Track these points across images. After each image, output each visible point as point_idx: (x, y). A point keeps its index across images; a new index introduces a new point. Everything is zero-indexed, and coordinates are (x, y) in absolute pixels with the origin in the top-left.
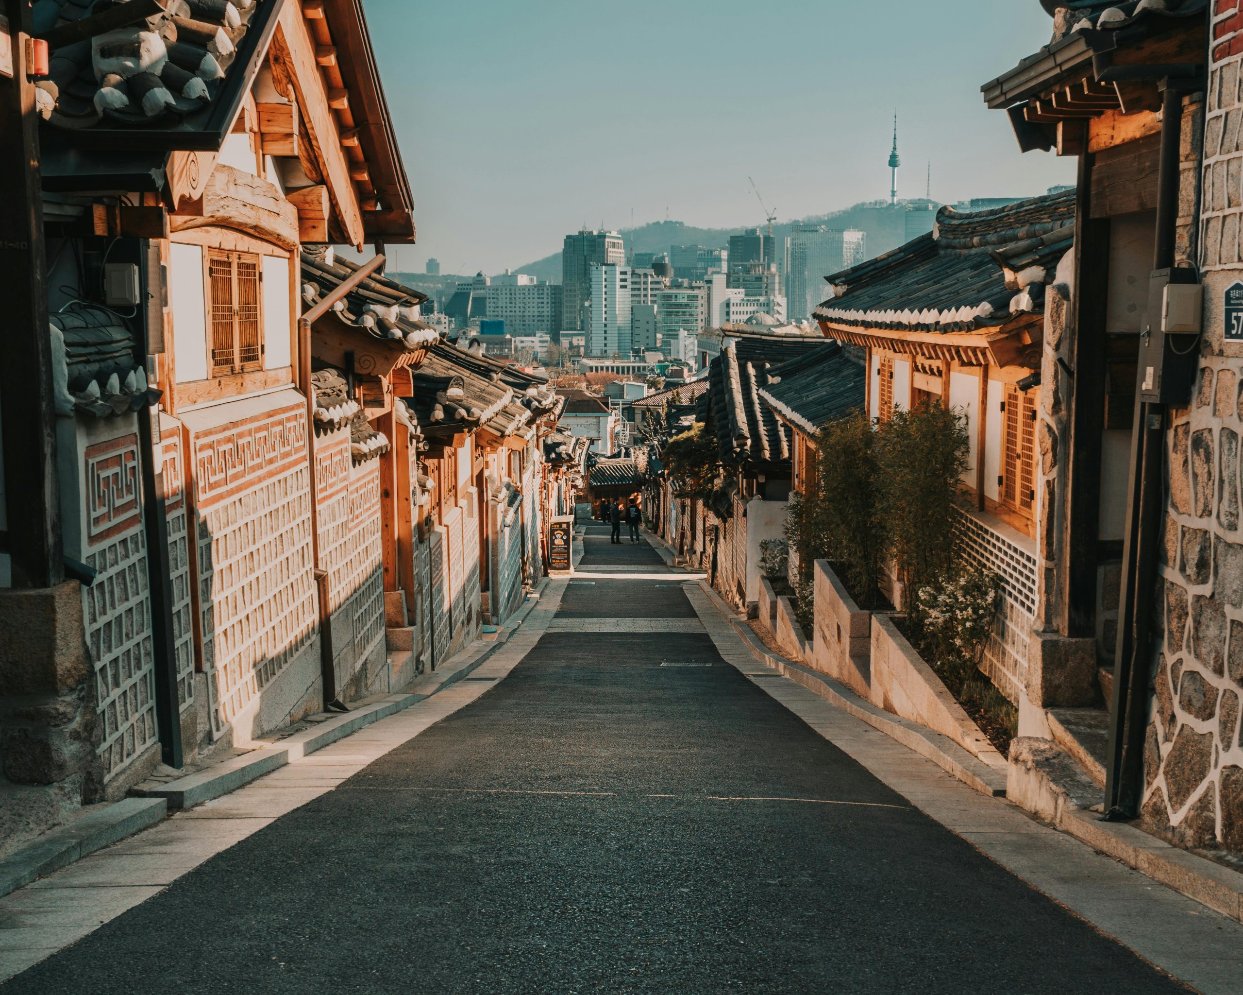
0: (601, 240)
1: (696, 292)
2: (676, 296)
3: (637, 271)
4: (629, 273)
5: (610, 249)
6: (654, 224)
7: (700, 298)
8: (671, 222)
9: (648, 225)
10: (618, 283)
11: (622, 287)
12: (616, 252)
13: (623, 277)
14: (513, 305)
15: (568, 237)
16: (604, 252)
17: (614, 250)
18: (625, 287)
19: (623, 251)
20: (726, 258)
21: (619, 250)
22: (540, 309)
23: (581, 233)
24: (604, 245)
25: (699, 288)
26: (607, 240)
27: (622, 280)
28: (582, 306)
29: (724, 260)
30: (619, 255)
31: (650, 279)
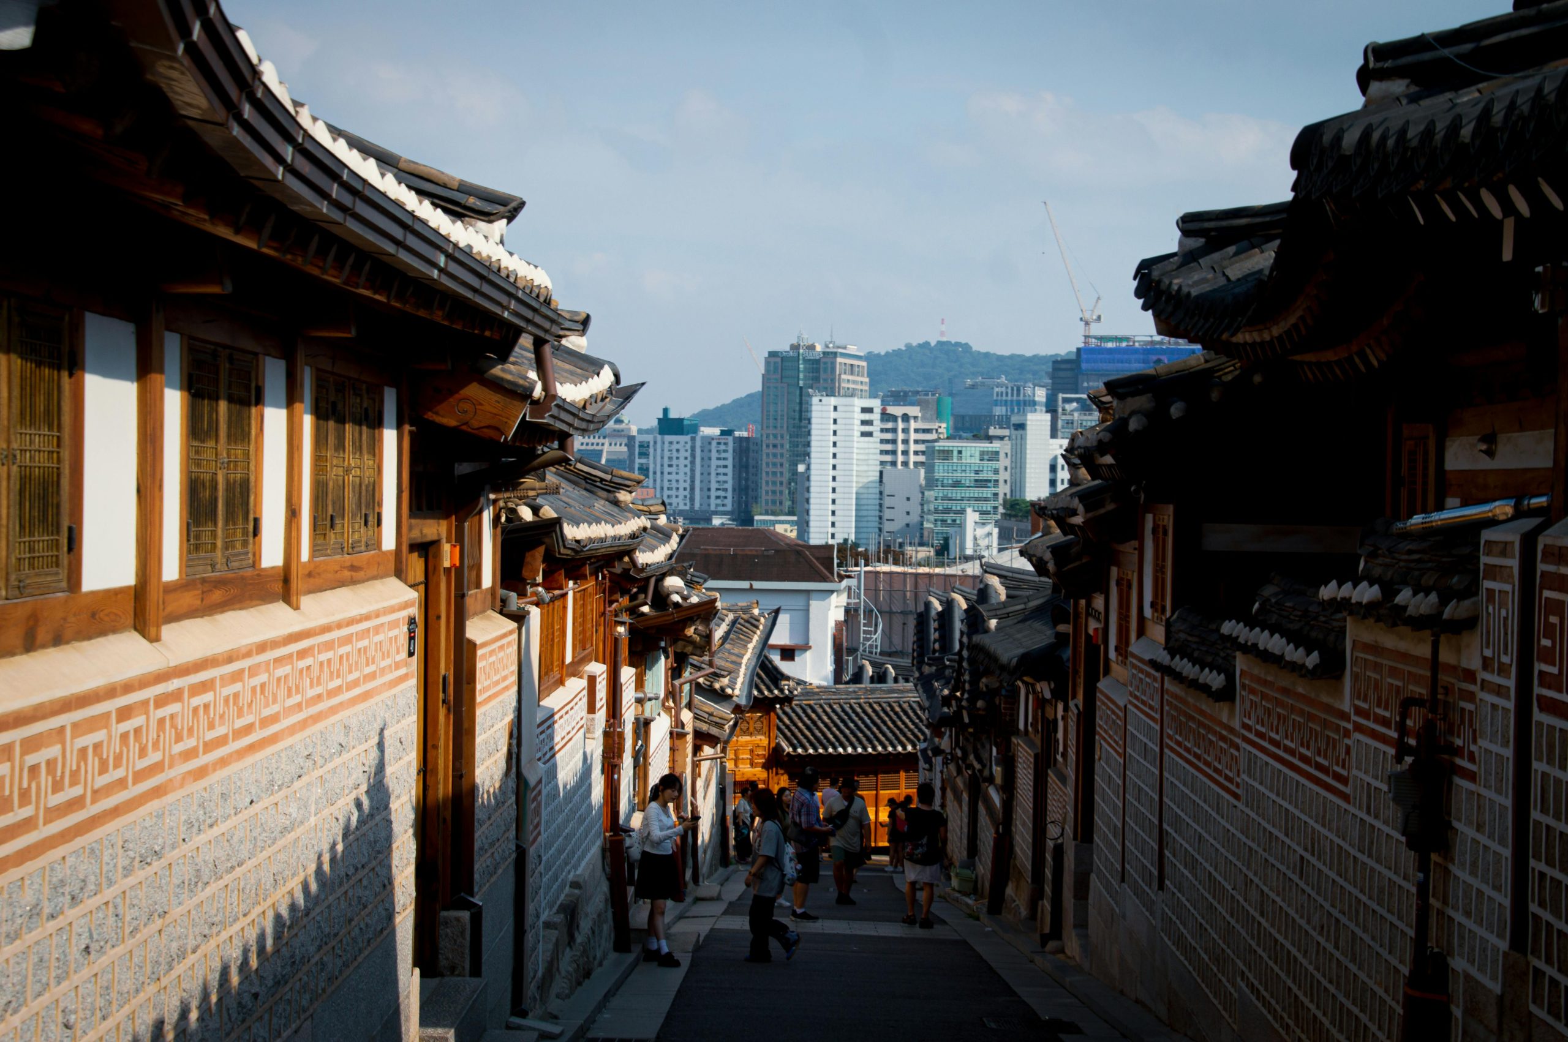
0: (828, 360)
1: (996, 445)
2: (960, 452)
3: (892, 410)
4: (878, 410)
5: (843, 376)
6: (920, 346)
7: (1002, 456)
8: (949, 343)
9: (909, 347)
10: (859, 428)
11: (864, 434)
12: (855, 382)
13: (867, 417)
14: (673, 470)
15: (772, 354)
16: (833, 380)
17: (850, 378)
18: (869, 434)
19: (867, 380)
20: (1044, 400)
21: (859, 379)
22: (722, 478)
23: (795, 347)
24: (833, 369)
25: (1001, 438)
26: (839, 360)
27: (864, 423)
28: (795, 472)
29: (1040, 404)
30: (859, 387)
31: (913, 425)
